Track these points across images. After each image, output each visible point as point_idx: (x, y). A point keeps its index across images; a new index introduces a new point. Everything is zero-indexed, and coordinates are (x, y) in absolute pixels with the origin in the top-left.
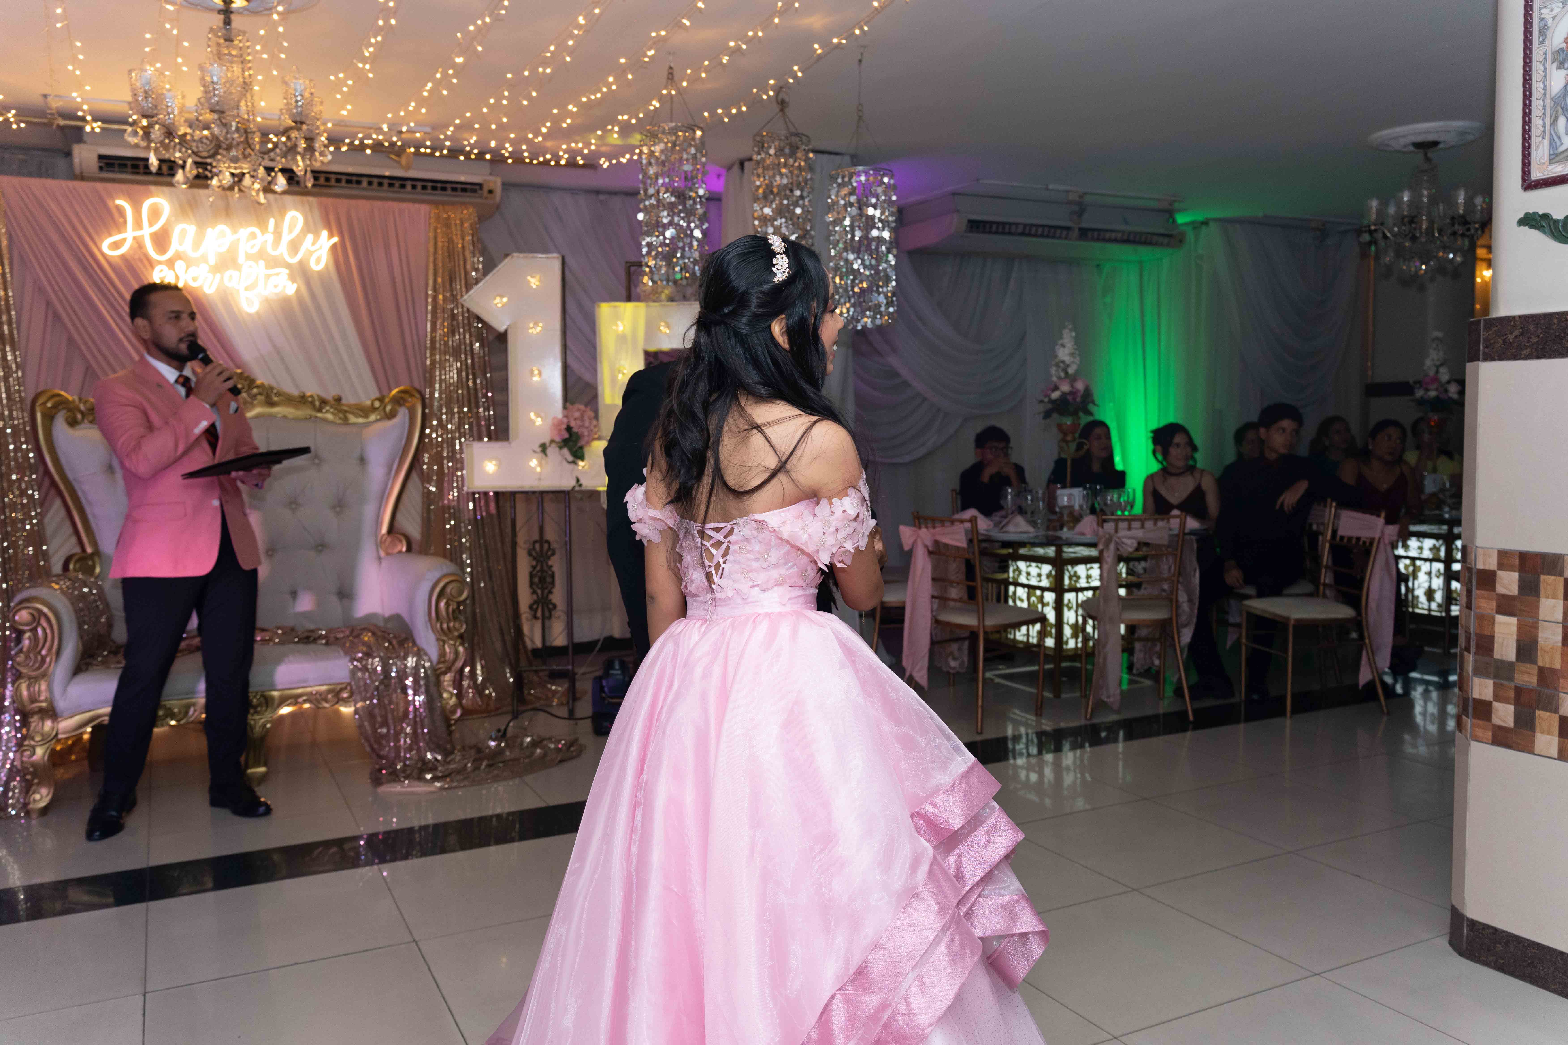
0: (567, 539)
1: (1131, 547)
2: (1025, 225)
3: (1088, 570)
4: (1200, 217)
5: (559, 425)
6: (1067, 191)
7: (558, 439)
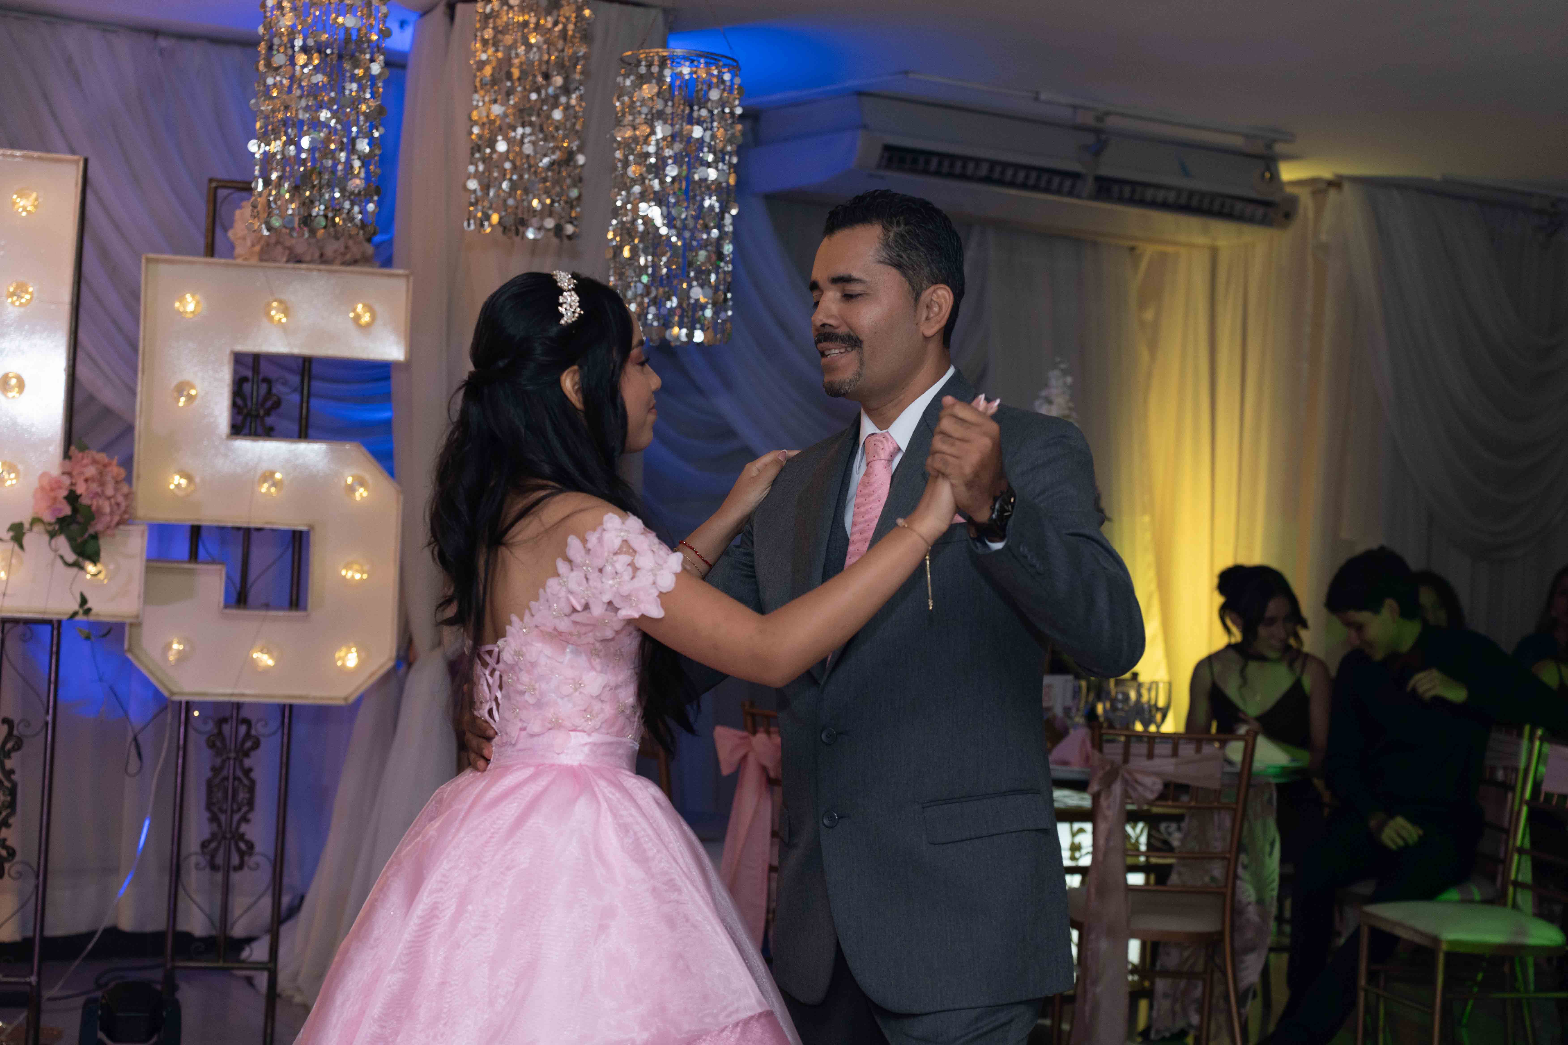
0: (49, 718)
1: (1152, 791)
2: (993, 164)
3: (1074, 835)
4: (1325, 172)
5: (52, 490)
6: (1075, 107)
7: (48, 517)
